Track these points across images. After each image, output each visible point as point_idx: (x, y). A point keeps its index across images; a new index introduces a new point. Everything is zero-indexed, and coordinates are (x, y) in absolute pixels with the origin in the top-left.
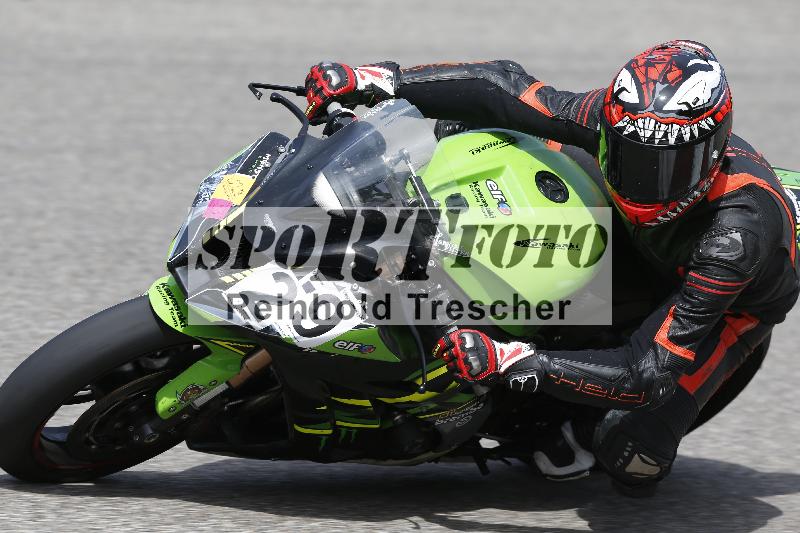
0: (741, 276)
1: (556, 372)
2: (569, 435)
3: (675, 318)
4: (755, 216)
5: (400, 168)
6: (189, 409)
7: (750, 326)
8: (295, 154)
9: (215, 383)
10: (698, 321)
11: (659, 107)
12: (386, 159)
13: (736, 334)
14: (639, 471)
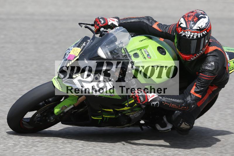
0: (214, 74)
1: (164, 101)
2: (165, 119)
3: (196, 86)
4: (218, 58)
5: (120, 46)
6: (63, 112)
7: (215, 89)
8: (92, 42)
9: (70, 105)
10: (202, 87)
11: (191, 28)
12: (117, 43)
13: (211, 91)
14: (184, 127)
